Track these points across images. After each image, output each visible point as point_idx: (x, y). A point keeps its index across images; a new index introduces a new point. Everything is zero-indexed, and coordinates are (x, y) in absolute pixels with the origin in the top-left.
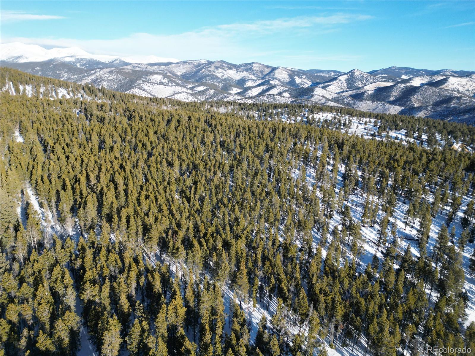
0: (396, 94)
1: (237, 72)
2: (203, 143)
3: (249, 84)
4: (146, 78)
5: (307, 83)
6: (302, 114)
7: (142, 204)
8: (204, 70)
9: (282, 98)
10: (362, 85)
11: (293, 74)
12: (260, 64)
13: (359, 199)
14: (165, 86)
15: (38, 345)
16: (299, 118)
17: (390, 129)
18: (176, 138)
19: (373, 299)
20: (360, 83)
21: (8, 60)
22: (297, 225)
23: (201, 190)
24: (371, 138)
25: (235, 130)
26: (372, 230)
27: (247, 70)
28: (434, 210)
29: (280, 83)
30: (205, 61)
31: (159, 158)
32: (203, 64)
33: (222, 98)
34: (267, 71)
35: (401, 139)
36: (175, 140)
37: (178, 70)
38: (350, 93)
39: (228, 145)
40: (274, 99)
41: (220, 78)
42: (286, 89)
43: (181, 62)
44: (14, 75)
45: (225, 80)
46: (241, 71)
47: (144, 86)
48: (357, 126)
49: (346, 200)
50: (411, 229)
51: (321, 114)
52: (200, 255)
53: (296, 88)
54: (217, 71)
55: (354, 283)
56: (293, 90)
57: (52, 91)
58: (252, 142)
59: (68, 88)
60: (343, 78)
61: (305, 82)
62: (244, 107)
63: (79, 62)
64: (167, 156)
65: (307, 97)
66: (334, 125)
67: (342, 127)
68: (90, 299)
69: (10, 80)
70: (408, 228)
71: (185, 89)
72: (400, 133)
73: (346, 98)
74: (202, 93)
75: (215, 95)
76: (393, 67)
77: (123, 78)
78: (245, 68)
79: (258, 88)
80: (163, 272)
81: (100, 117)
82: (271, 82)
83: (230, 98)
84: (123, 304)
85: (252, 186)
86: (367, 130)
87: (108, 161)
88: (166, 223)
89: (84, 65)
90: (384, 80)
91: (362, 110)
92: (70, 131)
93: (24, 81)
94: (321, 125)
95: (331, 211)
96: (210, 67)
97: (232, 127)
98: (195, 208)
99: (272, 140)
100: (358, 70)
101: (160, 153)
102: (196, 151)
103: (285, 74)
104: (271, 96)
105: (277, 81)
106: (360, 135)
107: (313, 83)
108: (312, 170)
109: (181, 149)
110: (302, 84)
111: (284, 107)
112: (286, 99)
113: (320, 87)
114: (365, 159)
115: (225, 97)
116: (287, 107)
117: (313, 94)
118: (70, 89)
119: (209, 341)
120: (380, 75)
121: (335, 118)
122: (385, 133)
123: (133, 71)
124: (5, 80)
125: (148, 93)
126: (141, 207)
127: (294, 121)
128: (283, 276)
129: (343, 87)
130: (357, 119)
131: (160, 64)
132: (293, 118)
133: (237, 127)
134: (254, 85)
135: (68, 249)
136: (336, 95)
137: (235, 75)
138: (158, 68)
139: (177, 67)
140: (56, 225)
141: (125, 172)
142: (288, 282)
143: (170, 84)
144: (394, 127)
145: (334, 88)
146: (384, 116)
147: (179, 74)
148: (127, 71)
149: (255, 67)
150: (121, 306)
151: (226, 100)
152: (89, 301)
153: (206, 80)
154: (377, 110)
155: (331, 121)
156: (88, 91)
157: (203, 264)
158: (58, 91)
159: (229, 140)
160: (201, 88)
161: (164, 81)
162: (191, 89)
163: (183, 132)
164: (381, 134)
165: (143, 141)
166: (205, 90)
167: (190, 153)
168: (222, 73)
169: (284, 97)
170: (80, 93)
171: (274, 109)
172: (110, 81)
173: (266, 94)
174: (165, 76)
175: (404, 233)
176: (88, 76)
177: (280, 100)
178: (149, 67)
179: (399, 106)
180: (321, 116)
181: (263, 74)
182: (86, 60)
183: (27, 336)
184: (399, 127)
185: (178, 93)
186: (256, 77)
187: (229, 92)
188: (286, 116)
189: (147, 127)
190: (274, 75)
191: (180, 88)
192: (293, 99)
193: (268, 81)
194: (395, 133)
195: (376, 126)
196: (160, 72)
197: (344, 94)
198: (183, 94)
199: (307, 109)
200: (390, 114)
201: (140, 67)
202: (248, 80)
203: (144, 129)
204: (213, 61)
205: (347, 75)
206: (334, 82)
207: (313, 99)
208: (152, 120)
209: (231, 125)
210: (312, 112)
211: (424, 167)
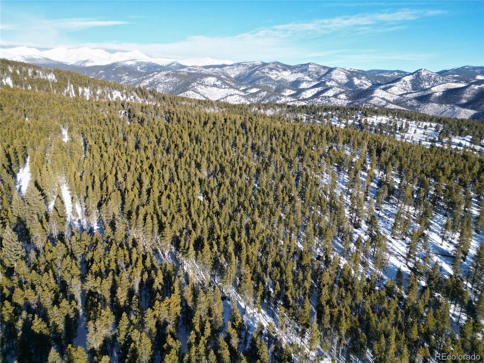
0: (468, 96)
1: (292, 73)
2: (234, 145)
3: (303, 86)
4: (200, 81)
5: (367, 85)
6: (355, 117)
7: (162, 203)
8: (257, 72)
9: (338, 100)
10: (429, 86)
11: (351, 75)
12: (317, 65)
13: (393, 209)
14: (218, 89)
15: (32, 328)
16: (350, 121)
17: (453, 134)
18: (209, 139)
19: (387, 316)
20: (427, 84)
21: (76, 64)
22: (318, 232)
23: (224, 192)
24: (430, 143)
25: (269, 133)
26: (403, 243)
27: (302, 72)
28: (477, 224)
29: (337, 85)
30: (259, 62)
31: (188, 159)
32: (257, 66)
33: (274, 100)
34: (323, 72)
35: (465, 145)
36: (207, 141)
37: (232, 72)
38: (415, 95)
39: (259, 147)
40: (329, 101)
41: (274, 79)
42: (343, 90)
43: (235, 64)
44: (75, 78)
45: (278, 81)
46: (295, 73)
47: (198, 88)
48: (415, 131)
49: (378, 210)
50: (448, 245)
51: (375, 117)
52: (209, 256)
53: (354, 90)
54: (271, 73)
55: (368, 297)
56: (351, 92)
57: (108, 93)
58: (284, 145)
59: (122, 91)
60: (407, 79)
61: (366, 84)
62: (292, 109)
63: (139, 66)
64: (197, 158)
65: (365, 99)
66: (388, 129)
67: (398, 132)
68: (91, 290)
69: (71, 83)
70: (445, 243)
71: (238, 91)
72: (464, 139)
73: (409, 100)
74: (254, 95)
75: (267, 97)
76: (467, 66)
77: (178, 80)
78: (301, 69)
79: (313, 90)
80: (168, 270)
81: (140, 119)
82: (328, 83)
83: (283, 100)
84: (119, 297)
85: (276, 190)
86: (427, 135)
87: (139, 160)
88: (182, 223)
89: (143, 68)
90: (455, 80)
91: (427, 113)
92: (111, 131)
93: (83, 84)
94: (374, 128)
95: (359, 220)
96: (264, 68)
97: (267, 130)
98: (215, 210)
99: (306, 143)
100: (425, 70)
101: (190, 154)
102: (225, 153)
103: (343, 75)
104: (326, 98)
105: (334, 82)
106: (418, 140)
107: (373, 84)
108: (346, 176)
109: (211, 150)
110: (361, 86)
111: (336, 110)
112: (343, 101)
113: (380, 89)
114: (405, 167)
115: (278, 99)
116: (338, 109)
117: (373, 95)
118: (125, 91)
119: (193, 341)
120: (451, 76)
121: (390, 122)
122: (447, 139)
123: (188, 73)
124: (67, 83)
125: (201, 95)
126: (161, 206)
127: (345, 124)
128: (291, 284)
129: (407, 89)
130: (416, 123)
131: (214, 67)
132: (344, 122)
133: (273, 129)
134: (309, 87)
135: (84, 242)
136: (398, 97)
137: (289, 76)
138: (212, 71)
139: (231, 69)
140: (83, 219)
141: (152, 171)
142: (296, 290)
143: (223, 86)
144: (458, 133)
145: (397, 90)
146: (448, 120)
147: (233, 76)
148: (182, 73)
149: (311, 67)
150: (117, 299)
151: (278, 102)
152: (90, 291)
153: (260, 82)
154: (445, 114)
155: (386, 124)
156: (140, 93)
157: (212, 265)
158: (113, 93)
159: (260, 143)
160: (254, 90)
161: (217, 83)
162: (244, 91)
163: (217, 134)
164: (442, 139)
165: (176, 142)
166: (258, 92)
167: (220, 155)
168: (276, 74)
169: (340, 99)
170: (133, 95)
171: (324, 111)
172: (166, 84)
173: (321, 96)
174: (219, 78)
175: (440, 248)
176: (146, 79)
177: (336, 102)
178: (204, 69)
179: (471, 109)
180: (375, 120)
181: (318, 75)
182: (145, 63)
183: (25, 318)
184: (464, 132)
185: (231, 95)
186: (312, 78)
187: (282, 94)
188: (337, 118)
189: (182, 129)
190: (331, 76)
191: (232, 90)
192: (350, 101)
193: (324, 82)
194: (459, 139)
195: (438, 130)
196: (215, 74)
197: (408, 96)
198: (235, 96)
199: (360, 112)
200: (456, 118)
201: (196, 70)
202: (303, 82)
203: (179, 130)
204: (267, 62)
205: (413, 75)
206: (398, 83)
207: (372, 101)
208: (189, 122)
209: (266, 128)
210: (366, 115)
211: (475, 177)
